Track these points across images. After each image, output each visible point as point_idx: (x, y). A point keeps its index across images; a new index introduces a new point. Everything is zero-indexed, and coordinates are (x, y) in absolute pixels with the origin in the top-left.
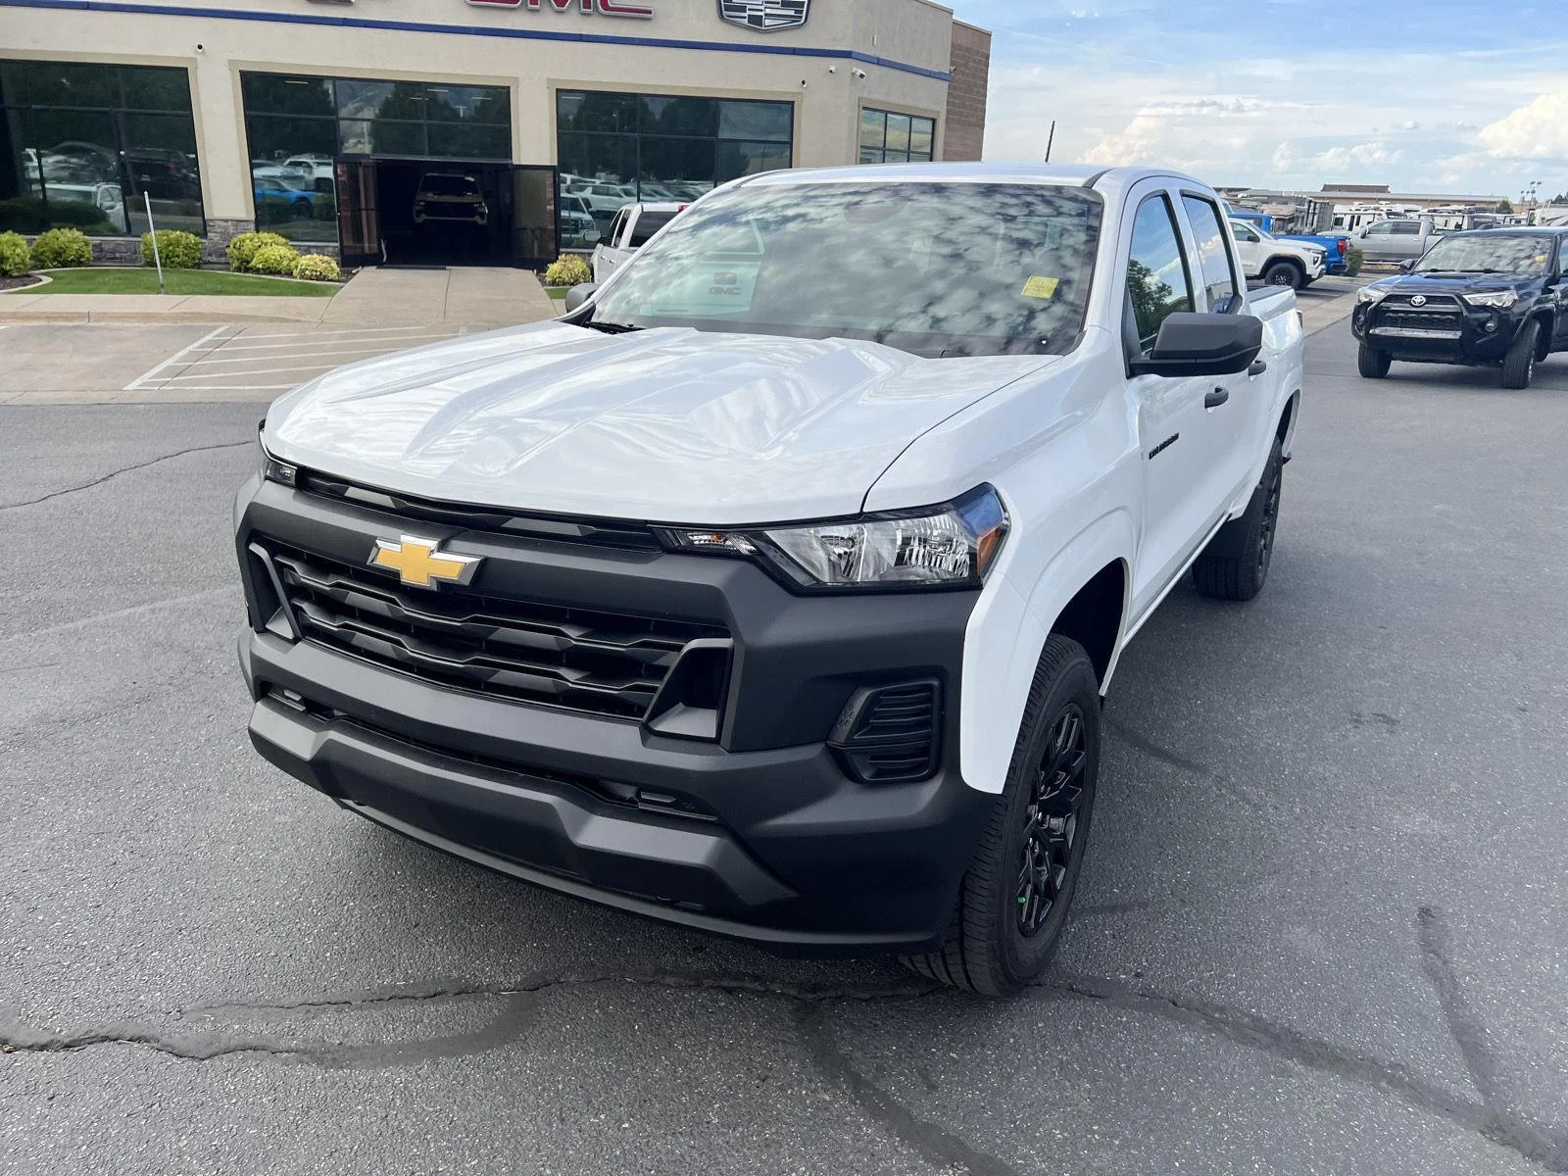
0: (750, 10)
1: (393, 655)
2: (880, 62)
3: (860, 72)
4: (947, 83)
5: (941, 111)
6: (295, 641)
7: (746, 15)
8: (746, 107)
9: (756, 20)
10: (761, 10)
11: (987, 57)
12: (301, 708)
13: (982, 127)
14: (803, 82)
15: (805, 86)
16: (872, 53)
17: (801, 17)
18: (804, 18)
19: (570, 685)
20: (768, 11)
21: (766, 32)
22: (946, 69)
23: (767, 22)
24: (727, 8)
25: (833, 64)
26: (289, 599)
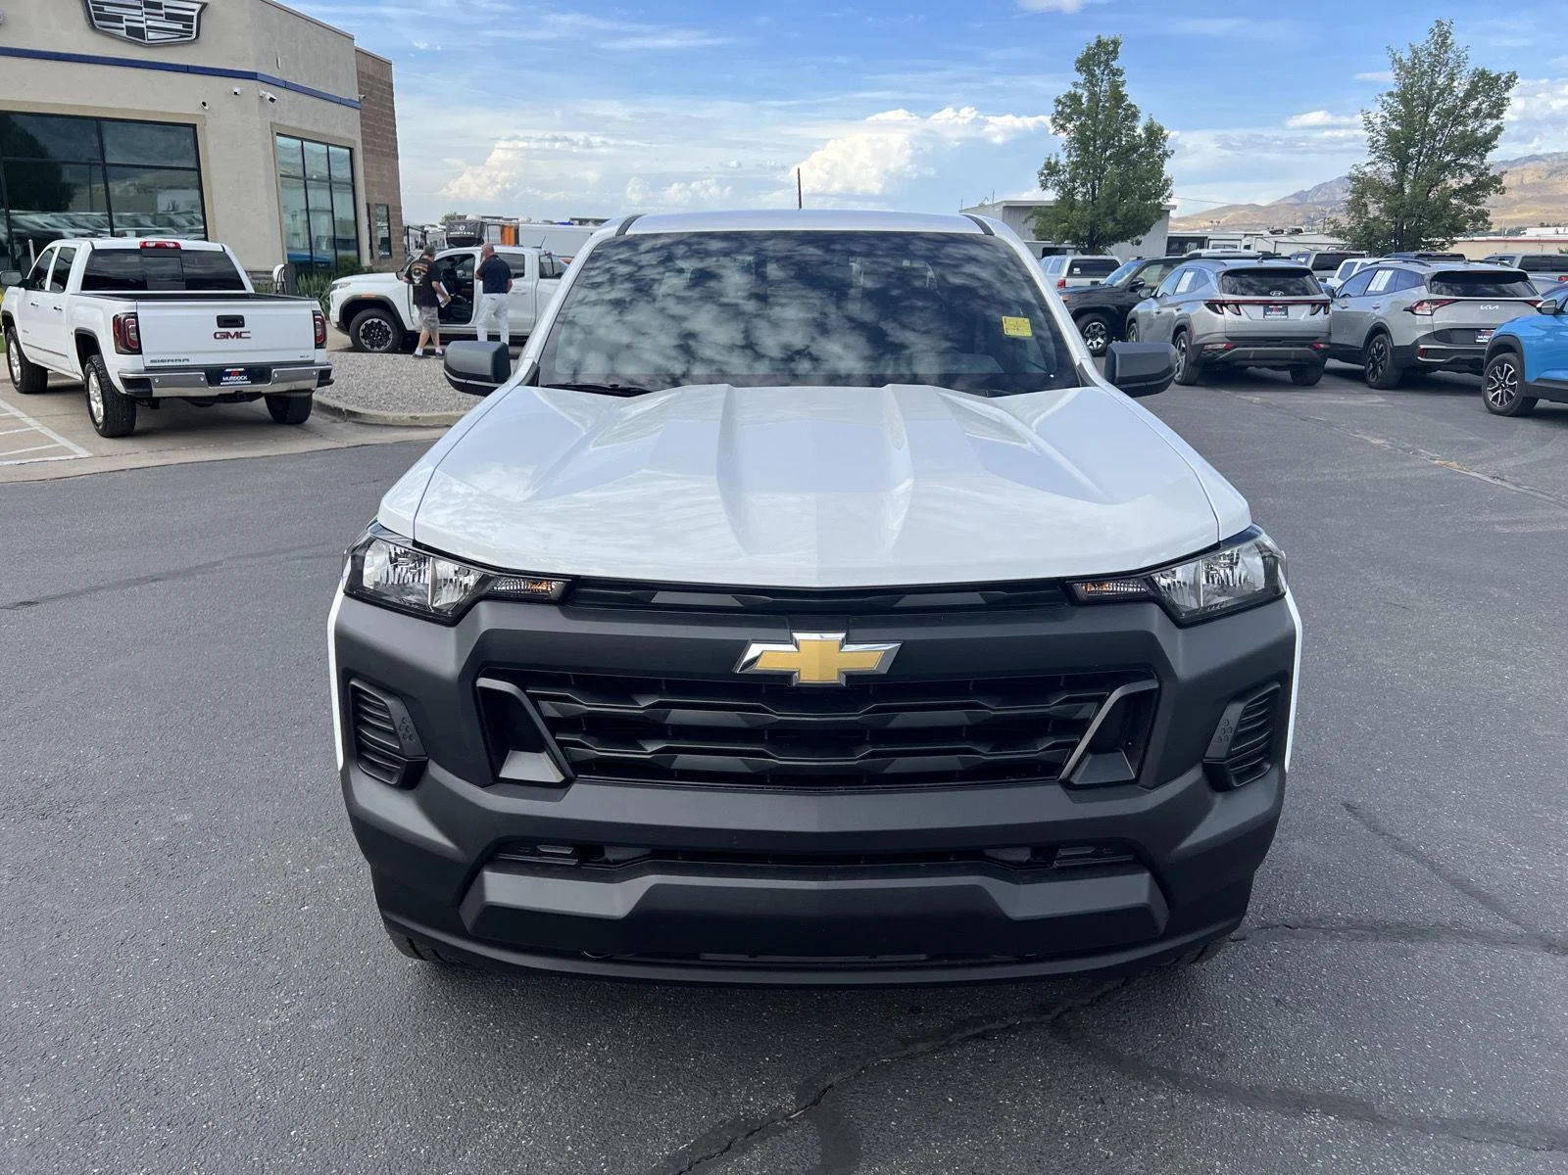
0: (126, 20)
1: (746, 769)
2: (286, 86)
3: (269, 95)
4: (358, 112)
5: (356, 138)
6: (566, 784)
7: (123, 26)
8: (146, 130)
9: (137, 33)
10: (142, 22)
11: (391, 86)
12: (574, 862)
13: (396, 157)
14: (204, 104)
15: (206, 108)
16: (277, 74)
17: (191, 32)
18: (195, 32)
19: (985, 758)
20: (149, 23)
21: (150, 46)
22: (356, 96)
23: (151, 35)
24: (98, 18)
25: (237, 86)
26: (554, 736)
